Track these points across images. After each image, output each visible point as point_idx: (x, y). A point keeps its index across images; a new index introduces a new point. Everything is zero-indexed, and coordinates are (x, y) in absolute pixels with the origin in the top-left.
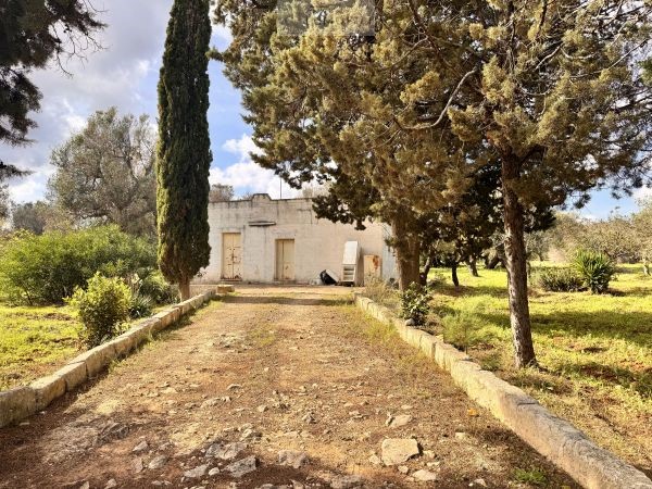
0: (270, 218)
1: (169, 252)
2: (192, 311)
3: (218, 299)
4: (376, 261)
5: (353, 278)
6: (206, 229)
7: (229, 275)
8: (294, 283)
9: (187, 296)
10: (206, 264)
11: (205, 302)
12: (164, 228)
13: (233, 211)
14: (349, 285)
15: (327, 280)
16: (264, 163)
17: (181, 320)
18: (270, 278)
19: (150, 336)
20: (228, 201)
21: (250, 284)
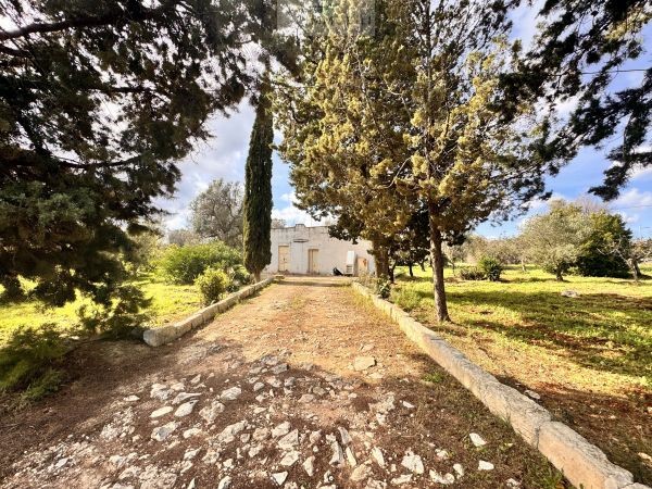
0: (305, 237)
1: (250, 256)
2: (261, 289)
3: (275, 282)
4: (365, 262)
5: (352, 272)
6: (269, 243)
7: (282, 269)
8: (318, 274)
9: (259, 280)
10: (269, 263)
11: (268, 284)
12: (247, 243)
13: (284, 233)
14: (349, 275)
15: (337, 273)
16: (301, 207)
17: (254, 294)
18: (305, 272)
19: (237, 301)
20: (282, 228)
21: (294, 274)
